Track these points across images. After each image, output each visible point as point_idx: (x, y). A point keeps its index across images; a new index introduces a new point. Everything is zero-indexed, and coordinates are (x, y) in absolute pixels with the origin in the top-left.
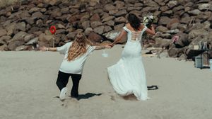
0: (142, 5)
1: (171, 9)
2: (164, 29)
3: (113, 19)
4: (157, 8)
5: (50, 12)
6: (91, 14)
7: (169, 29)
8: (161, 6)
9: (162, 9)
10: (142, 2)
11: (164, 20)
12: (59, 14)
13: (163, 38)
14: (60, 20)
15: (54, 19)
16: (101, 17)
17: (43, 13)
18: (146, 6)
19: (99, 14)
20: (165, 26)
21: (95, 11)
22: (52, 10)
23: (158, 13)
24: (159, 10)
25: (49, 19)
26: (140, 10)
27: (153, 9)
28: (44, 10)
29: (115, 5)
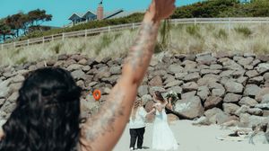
0: (221, 67)
1: (262, 74)
2: (252, 101)
3: (181, 85)
4: (242, 72)
5: (94, 71)
6: (151, 77)
7: (259, 102)
8: (247, 69)
9: (249, 74)
10: (221, 64)
11: (252, 89)
12: (107, 74)
13: (251, 114)
14: (107, 82)
15: (100, 80)
16: (163, 81)
17: (86, 72)
18: (226, 69)
19: (162, 76)
20: (253, 97)
21: (156, 73)
22: (98, 68)
23: (243, 79)
24: (245, 75)
25: (93, 80)
26: (218, 74)
27: (237, 73)
28: (87, 68)
29: (183, 66)
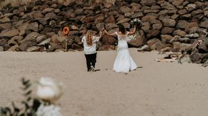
0: (159, 7)
1: (190, 12)
2: (182, 33)
3: (129, 22)
4: (175, 11)
5: (64, 13)
6: (106, 16)
7: (188, 34)
8: (179, 9)
9: (180, 12)
10: (159, 5)
11: (182, 24)
12: (73, 15)
13: (181, 42)
14: (73, 21)
15: (68, 20)
16: (116, 19)
17: (57, 14)
18: (164, 9)
19: (114, 15)
20: (183, 29)
21: (110, 13)
22: (66, 11)
23: (175, 16)
24: (177, 13)
25: (62, 20)
26: (157, 13)
27: (171, 12)
28: (57, 11)
29: (131, 7)
